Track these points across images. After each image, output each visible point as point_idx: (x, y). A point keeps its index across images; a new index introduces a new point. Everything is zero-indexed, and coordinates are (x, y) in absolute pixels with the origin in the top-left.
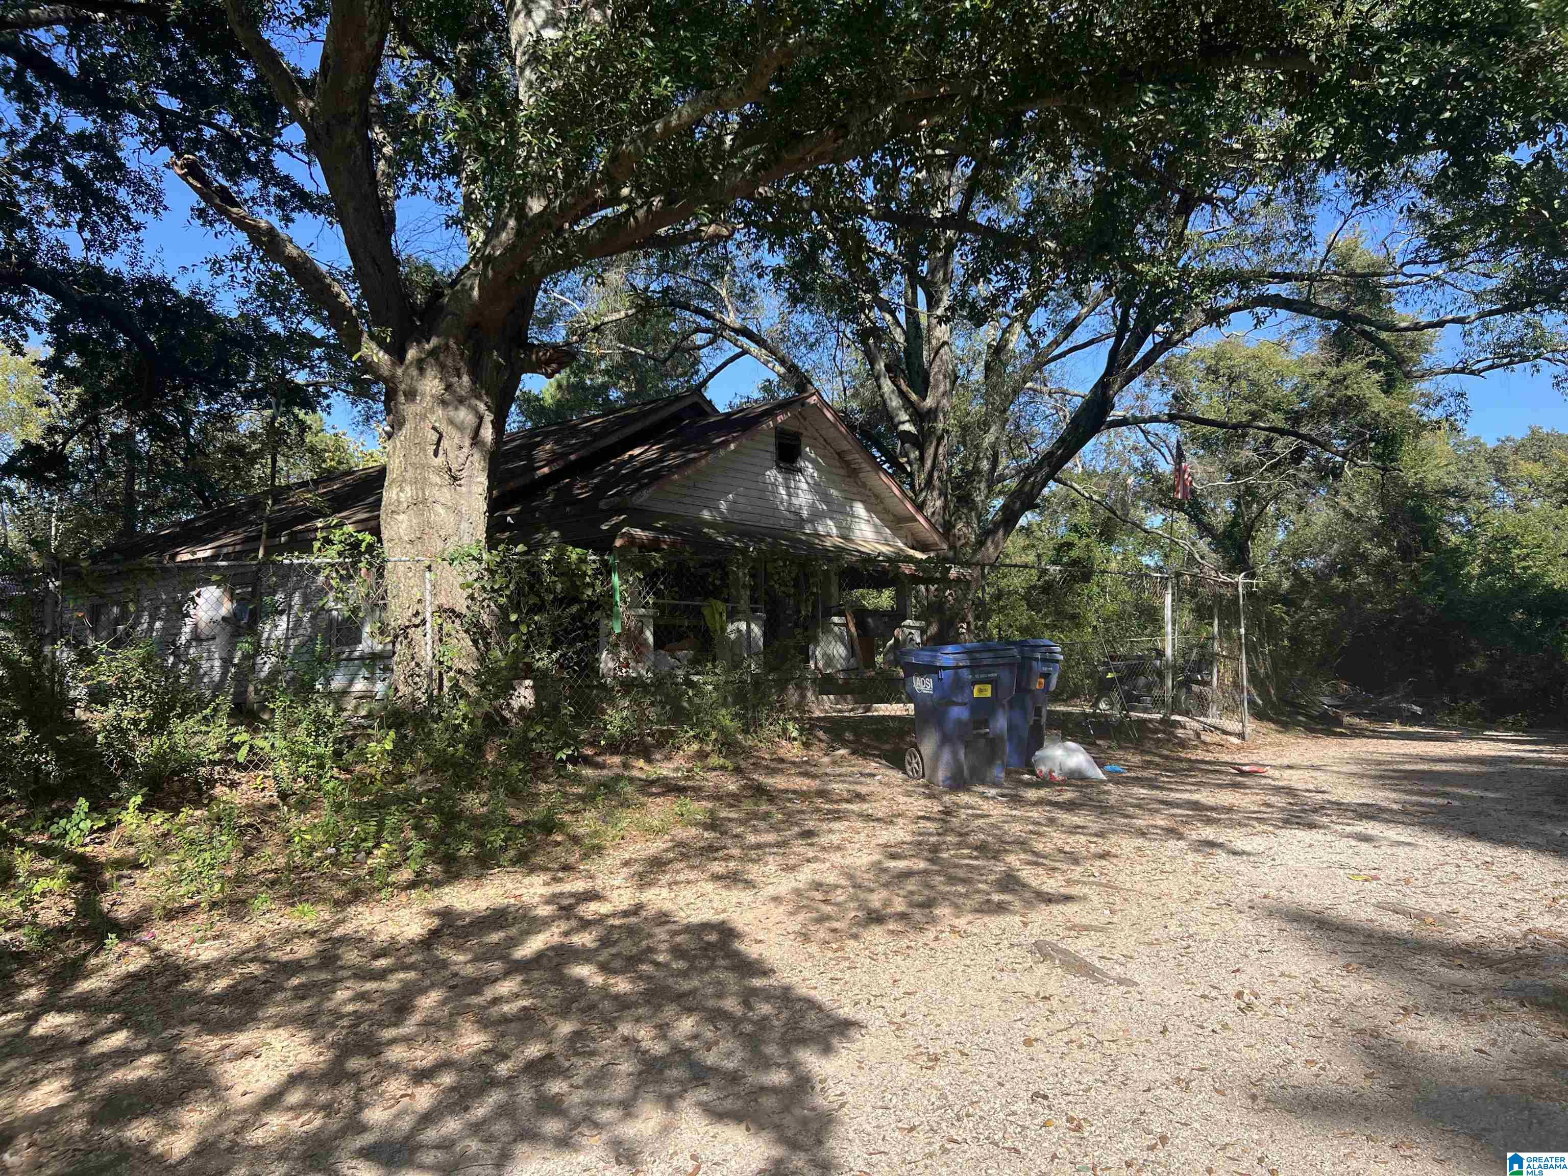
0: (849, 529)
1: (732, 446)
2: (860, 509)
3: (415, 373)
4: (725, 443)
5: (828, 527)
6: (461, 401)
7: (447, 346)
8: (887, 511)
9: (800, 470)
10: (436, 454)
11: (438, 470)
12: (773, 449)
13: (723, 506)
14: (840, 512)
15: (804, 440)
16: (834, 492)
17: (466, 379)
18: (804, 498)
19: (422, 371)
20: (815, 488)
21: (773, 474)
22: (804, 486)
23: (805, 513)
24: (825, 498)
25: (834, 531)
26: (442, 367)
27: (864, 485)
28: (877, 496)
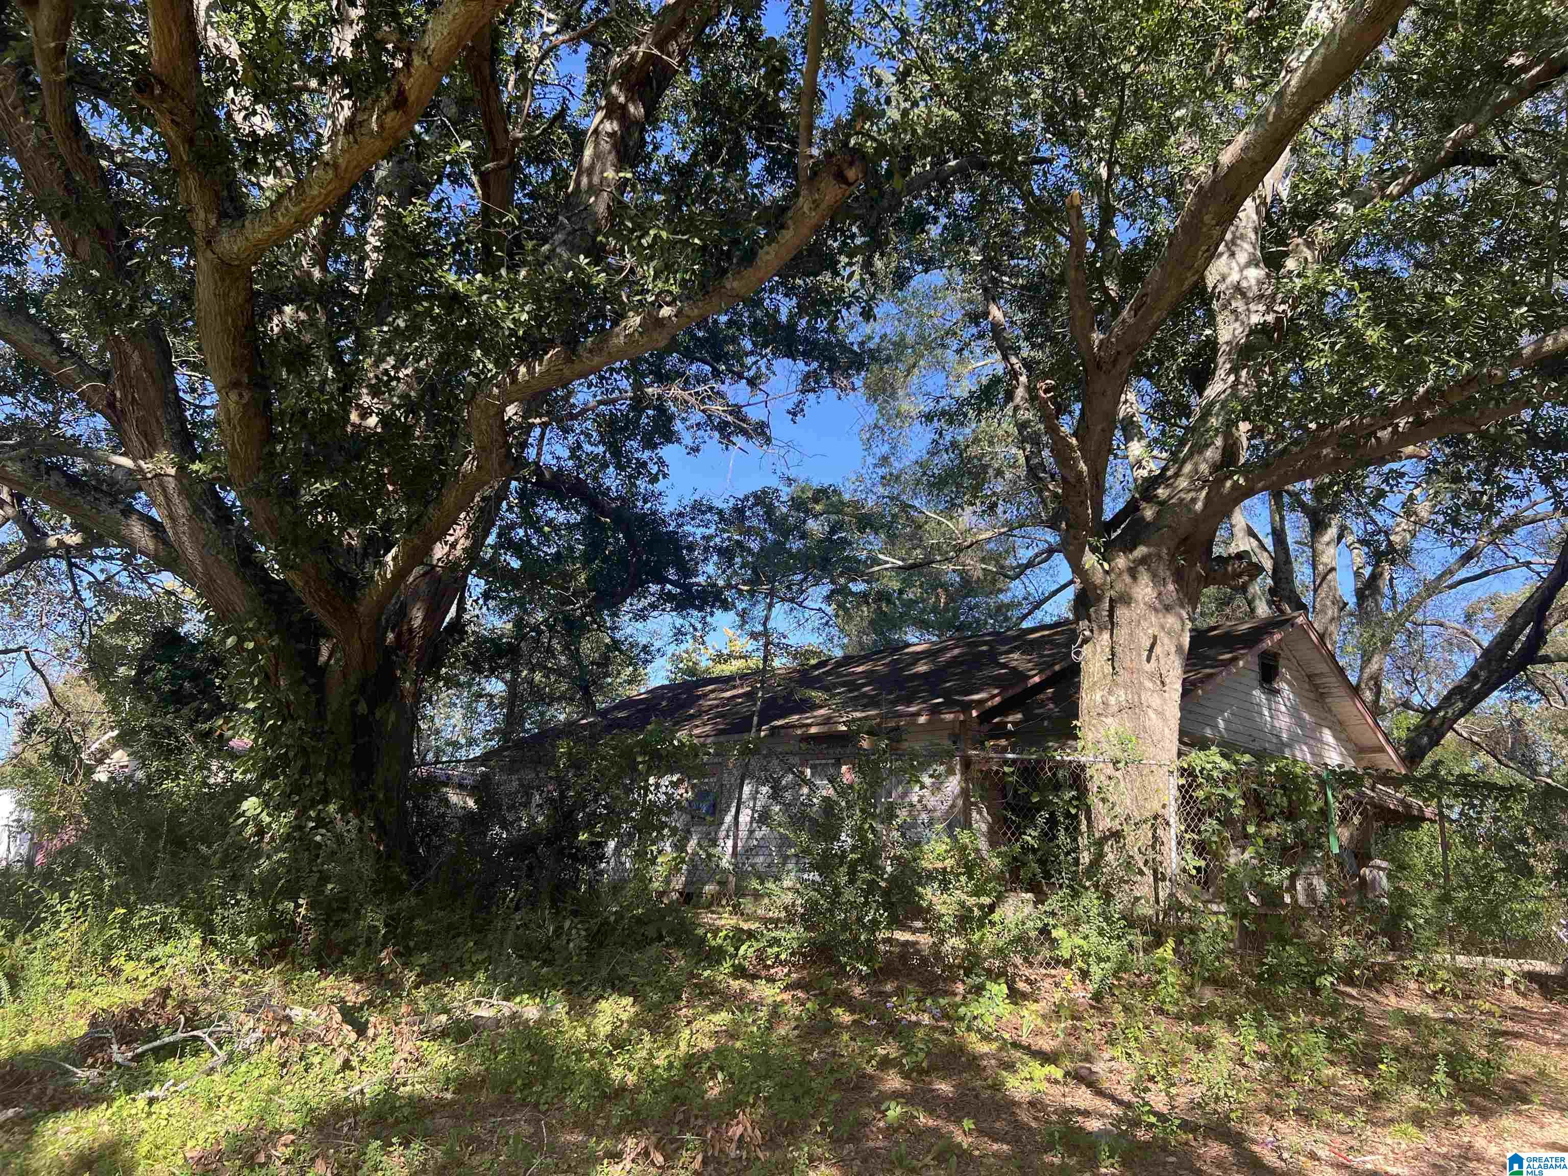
0: (1321, 756)
1: (1241, 663)
2: (1327, 736)
3: (1127, 579)
4: (1234, 660)
5: (1303, 753)
6: (1168, 608)
7: (1160, 557)
8: (1349, 740)
9: (1277, 692)
10: (1148, 661)
11: (1151, 677)
12: (1257, 669)
13: (1221, 724)
14: (1311, 738)
15: (1282, 662)
16: (1307, 717)
17: (1171, 587)
18: (1283, 722)
19: (1134, 578)
20: (1294, 712)
21: (1258, 695)
22: (1283, 709)
23: (1285, 736)
24: (1299, 721)
25: (1308, 756)
26: (1154, 576)
27: (1330, 711)
28: (1341, 723)
